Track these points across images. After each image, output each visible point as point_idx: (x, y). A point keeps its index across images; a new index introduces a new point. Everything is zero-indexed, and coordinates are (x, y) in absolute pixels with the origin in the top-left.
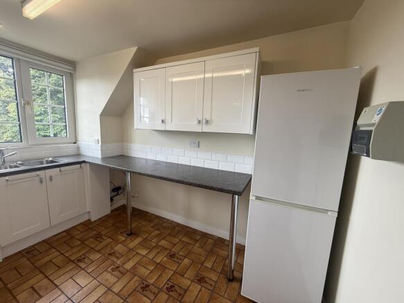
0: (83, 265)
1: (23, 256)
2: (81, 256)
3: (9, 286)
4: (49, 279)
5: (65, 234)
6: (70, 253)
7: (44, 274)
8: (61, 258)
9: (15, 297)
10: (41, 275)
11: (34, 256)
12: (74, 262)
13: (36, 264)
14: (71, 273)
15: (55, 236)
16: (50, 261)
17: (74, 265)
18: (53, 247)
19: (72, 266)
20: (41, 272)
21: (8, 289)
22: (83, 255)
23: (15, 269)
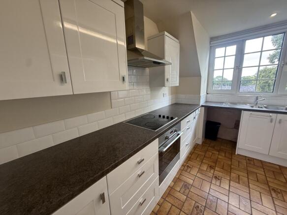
0: (274, 195)
1: (246, 160)
2: (277, 189)
3: (232, 166)
4: (248, 180)
5: (278, 167)
6: (271, 180)
7: (248, 175)
8: (264, 177)
9: (231, 172)
10: (246, 175)
11: (250, 164)
12: (269, 187)
13: (248, 168)
14: (262, 190)
15: (270, 163)
16: (256, 173)
17: (268, 189)
18: (264, 169)
19: (266, 187)
20: (247, 174)
21: (231, 167)
22: (281, 190)
23: (239, 162)
